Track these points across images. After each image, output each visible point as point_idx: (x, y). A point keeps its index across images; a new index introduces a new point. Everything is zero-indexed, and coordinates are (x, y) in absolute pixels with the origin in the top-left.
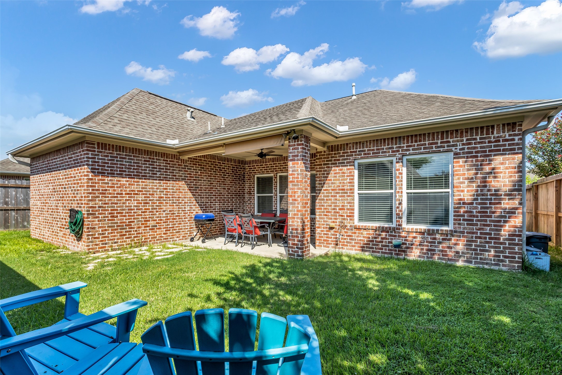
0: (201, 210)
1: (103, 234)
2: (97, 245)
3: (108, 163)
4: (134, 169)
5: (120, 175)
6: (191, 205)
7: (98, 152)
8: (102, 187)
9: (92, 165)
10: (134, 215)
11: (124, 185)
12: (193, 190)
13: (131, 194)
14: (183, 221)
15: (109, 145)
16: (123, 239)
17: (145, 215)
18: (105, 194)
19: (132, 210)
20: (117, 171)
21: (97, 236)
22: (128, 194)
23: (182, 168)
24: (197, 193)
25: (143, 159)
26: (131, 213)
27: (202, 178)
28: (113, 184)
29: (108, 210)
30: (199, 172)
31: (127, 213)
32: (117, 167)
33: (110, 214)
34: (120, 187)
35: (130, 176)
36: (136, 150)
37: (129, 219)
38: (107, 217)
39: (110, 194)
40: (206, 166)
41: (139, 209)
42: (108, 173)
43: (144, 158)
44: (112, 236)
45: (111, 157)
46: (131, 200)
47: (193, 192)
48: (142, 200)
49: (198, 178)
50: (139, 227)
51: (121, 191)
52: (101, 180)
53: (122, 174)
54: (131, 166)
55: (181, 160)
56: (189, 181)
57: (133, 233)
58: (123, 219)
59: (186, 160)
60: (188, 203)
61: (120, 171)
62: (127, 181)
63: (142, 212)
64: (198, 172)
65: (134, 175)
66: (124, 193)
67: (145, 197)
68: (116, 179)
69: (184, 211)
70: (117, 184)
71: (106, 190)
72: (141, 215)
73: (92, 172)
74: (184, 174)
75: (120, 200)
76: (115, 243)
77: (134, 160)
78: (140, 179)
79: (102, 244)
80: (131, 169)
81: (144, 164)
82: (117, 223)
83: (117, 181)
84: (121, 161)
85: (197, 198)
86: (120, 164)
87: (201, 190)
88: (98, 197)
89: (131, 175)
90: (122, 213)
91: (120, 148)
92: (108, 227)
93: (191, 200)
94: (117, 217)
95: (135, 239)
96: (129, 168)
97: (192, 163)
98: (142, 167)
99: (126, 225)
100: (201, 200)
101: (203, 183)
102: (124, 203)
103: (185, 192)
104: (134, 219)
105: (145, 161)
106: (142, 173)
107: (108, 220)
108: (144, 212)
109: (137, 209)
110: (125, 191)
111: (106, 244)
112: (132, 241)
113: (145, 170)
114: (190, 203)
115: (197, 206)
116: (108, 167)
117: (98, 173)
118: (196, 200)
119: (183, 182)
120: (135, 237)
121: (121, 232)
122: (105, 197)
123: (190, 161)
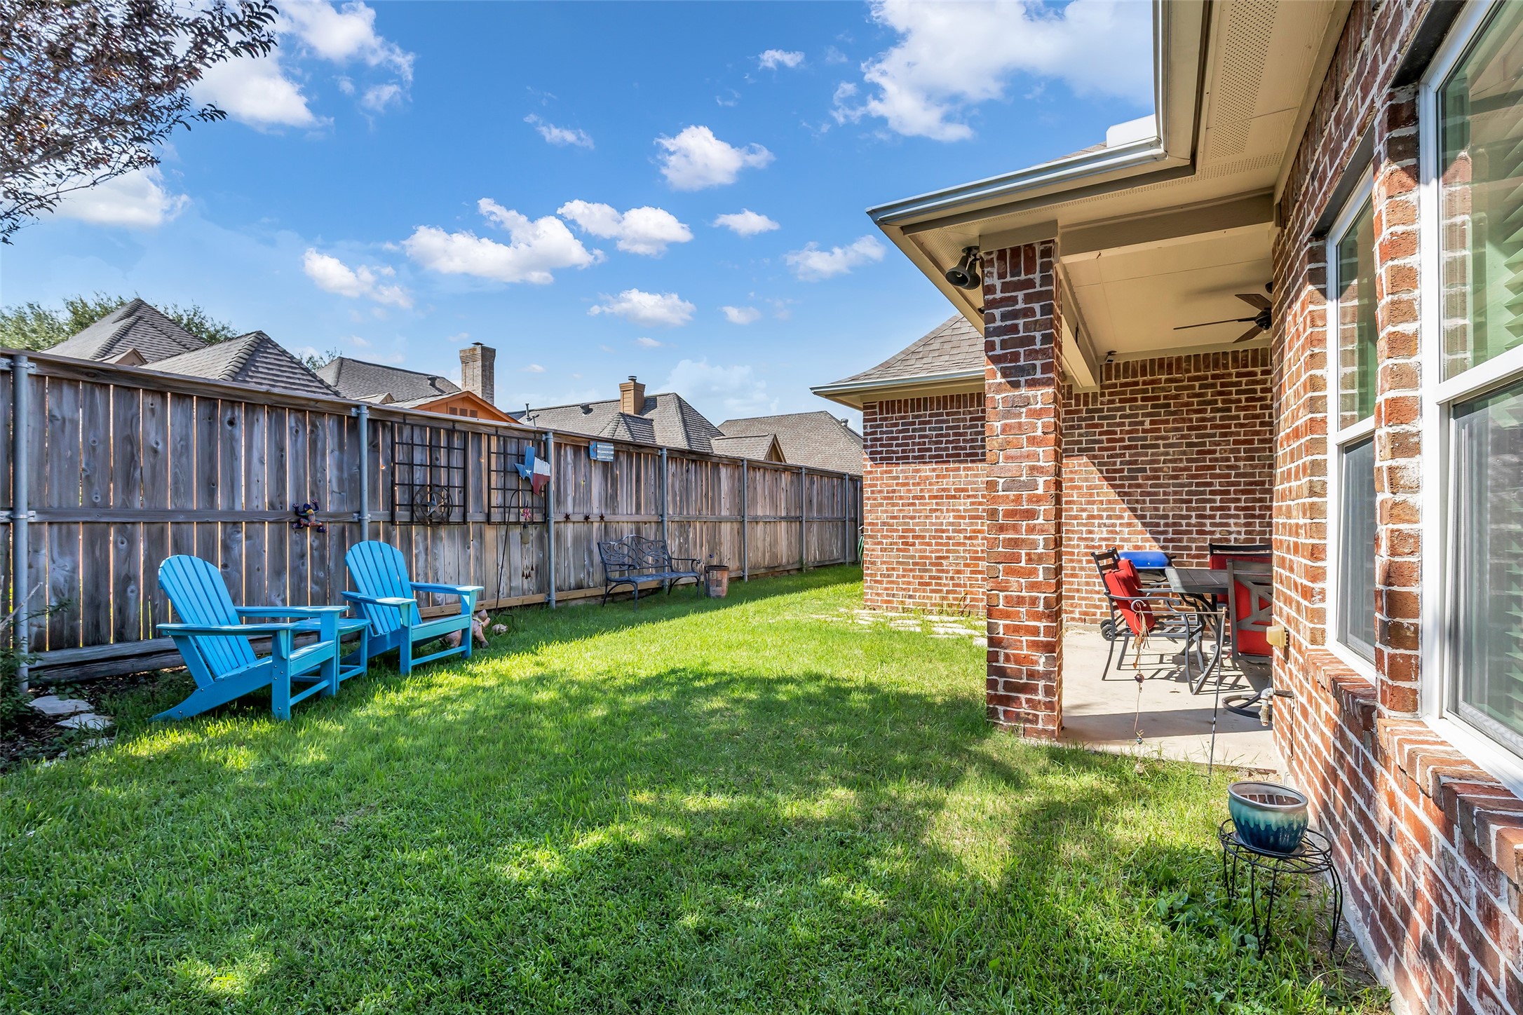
0: (1157, 540)
1: (889, 576)
2: (878, 594)
3: (897, 438)
4: (947, 442)
5: (920, 459)
6: (1114, 525)
7: (881, 419)
8: (887, 485)
9: (872, 446)
10: (947, 544)
11: (927, 478)
12: (1121, 478)
13: (942, 497)
14: (1082, 569)
15: (899, 401)
16: (924, 591)
17: (973, 545)
18: (891, 498)
19: (943, 531)
20: (913, 451)
21: (879, 578)
22: (935, 497)
23: (1080, 419)
24: (1139, 486)
25: (968, 417)
26: (941, 538)
27: (1157, 438)
28: (907, 478)
29: (897, 531)
30: (1148, 420)
31: (934, 537)
32: (914, 444)
33: (901, 537)
34: (919, 484)
35: (938, 459)
36: (952, 400)
37: (938, 551)
38: (896, 543)
39: (901, 498)
40: (1176, 397)
41: (959, 531)
42: (898, 458)
43: (970, 413)
44: (904, 583)
45: (903, 424)
46: (941, 511)
47: (1123, 486)
48: (965, 511)
49: (1145, 439)
50: (958, 572)
51: (922, 490)
52: (886, 472)
53: (923, 457)
54: (941, 435)
55: (1078, 396)
56: (1105, 453)
57: (944, 581)
58: (925, 551)
59: (1095, 395)
60: (1101, 517)
61: (920, 450)
62: (934, 470)
63: (965, 538)
64: (1142, 423)
65: (948, 456)
66: (927, 495)
67: (972, 504)
68: (912, 467)
69: (1086, 539)
70: (914, 477)
71: (894, 491)
72: (964, 544)
73: (872, 459)
74: (1087, 434)
75: (920, 511)
76: (910, 597)
77: (947, 421)
78: (960, 462)
79: (888, 595)
80: (941, 442)
81: (971, 427)
82: (913, 557)
83: (915, 471)
84: (921, 429)
85: (1137, 502)
86: (921, 437)
87: (1158, 478)
88: (881, 505)
89: (941, 456)
90: (924, 537)
91: (919, 404)
92: (898, 563)
93: (1113, 510)
94: (914, 544)
95: (951, 596)
96: (936, 443)
97: (1117, 398)
98: (964, 434)
99: (931, 564)
100: (1157, 509)
101: (1167, 454)
102: (927, 517)
103: (1089, 488)
104: (948, 551)
105: (972, 419)
106: (965, 448)
107: (898, 550)
108: (970, 538)
109: (954, 531)
110: (930, 491)
111: (894, 595)
112: (943, 598)
113: (973, 440)
114: (1109, 517)
115: (1140, 527)
116: (897, 445)
117: (881, 459)
118: (1133, 510)
119: (1085, 459)
120: (948, 592)
121: (921, 577)
122: (893, 505)
123: (1111, 394)
